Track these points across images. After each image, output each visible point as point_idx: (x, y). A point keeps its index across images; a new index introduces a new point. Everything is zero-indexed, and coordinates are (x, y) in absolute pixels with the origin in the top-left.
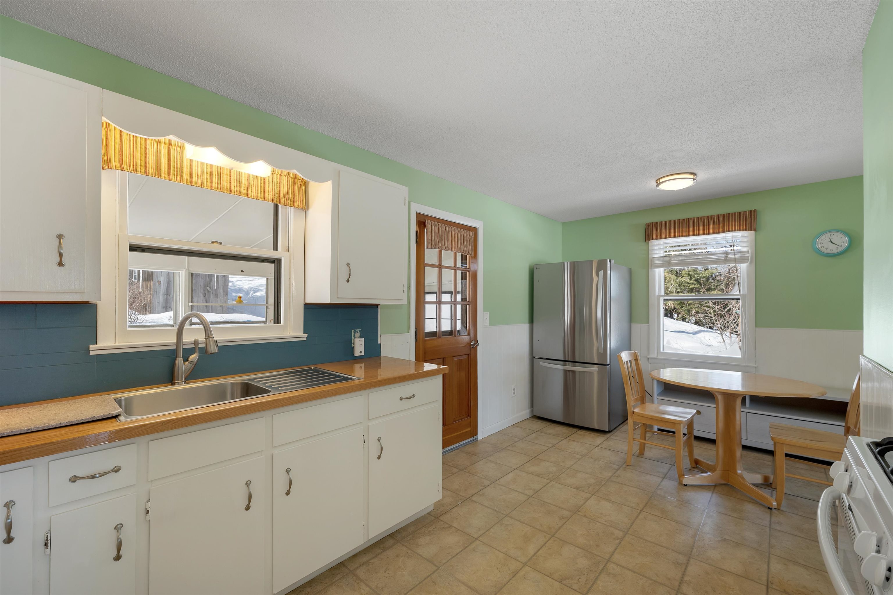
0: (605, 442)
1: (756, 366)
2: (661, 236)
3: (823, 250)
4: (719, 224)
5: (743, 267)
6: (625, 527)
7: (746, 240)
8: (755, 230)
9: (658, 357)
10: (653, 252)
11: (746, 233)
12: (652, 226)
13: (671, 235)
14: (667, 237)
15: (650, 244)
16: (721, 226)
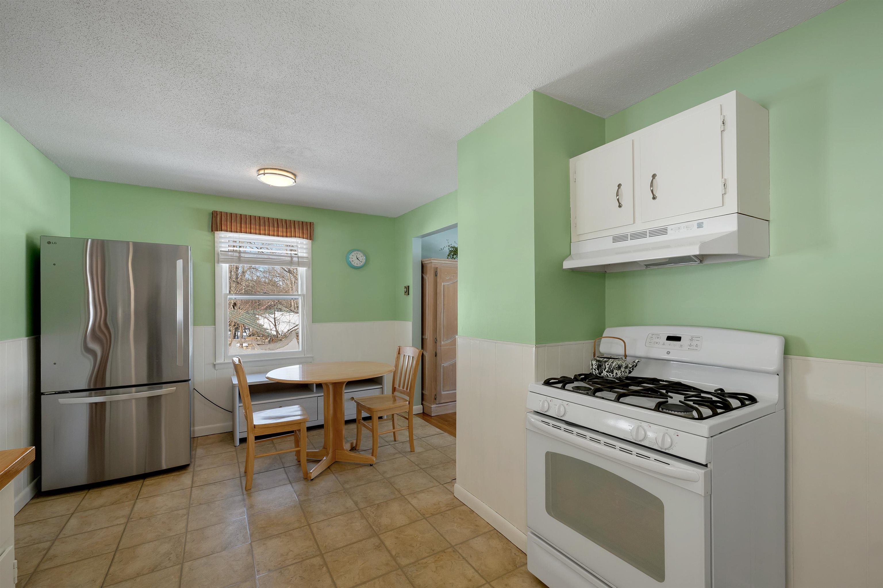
0: (195, 479)
1: (313, 356)
2: (231, 228)
3: (353, 263)
4: (287, 228)
5: (302, 271)
6: (314, 550)
7: (305, 247)
8: (313, 240)
9: (226, 361)
10: (220, 245)
11: (305, 241)
12: (220, 215)
13: (242, 230)
14: (238, 231)
15: (216, 235)
16: (288, 230)
